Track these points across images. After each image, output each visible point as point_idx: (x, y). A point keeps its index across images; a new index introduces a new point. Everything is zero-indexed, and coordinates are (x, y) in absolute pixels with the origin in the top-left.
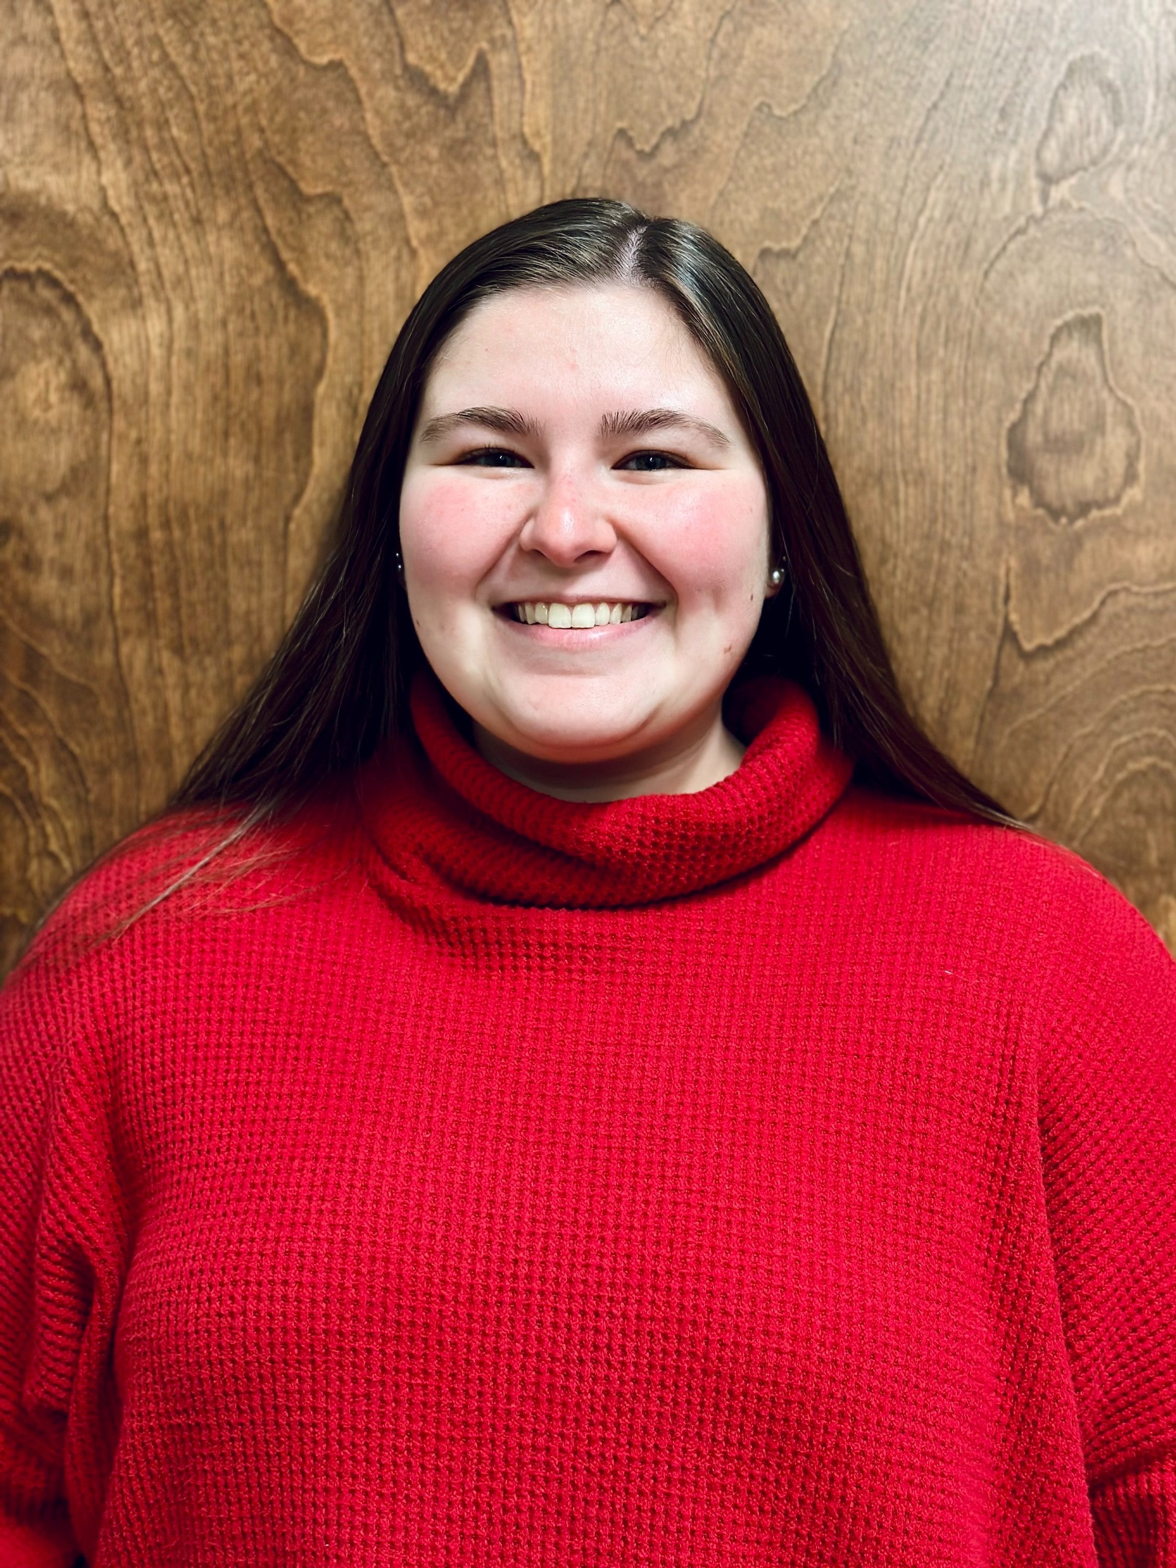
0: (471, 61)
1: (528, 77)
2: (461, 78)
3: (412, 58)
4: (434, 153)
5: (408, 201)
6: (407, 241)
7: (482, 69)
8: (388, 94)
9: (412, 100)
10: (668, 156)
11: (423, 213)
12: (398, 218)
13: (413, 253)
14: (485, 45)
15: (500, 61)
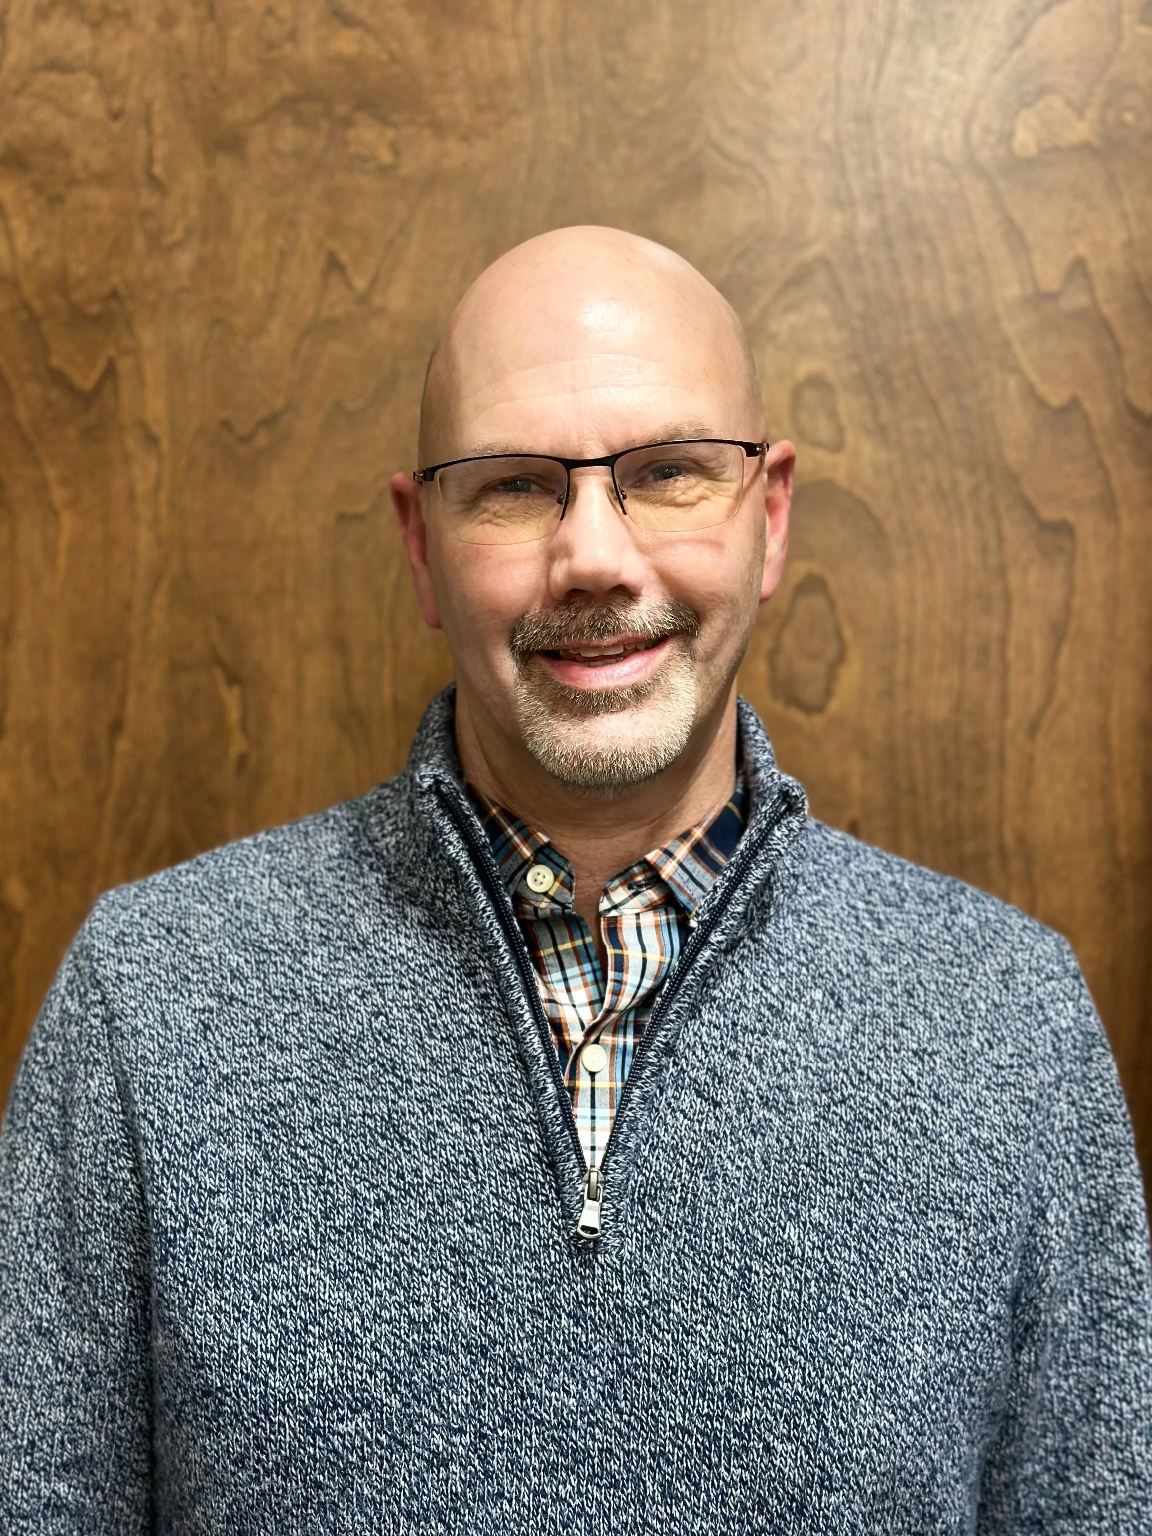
0: (101, 365)
1: (150, 378)
2: (95, 375)
3: (56, 361)
4: (72, 433)
5: (52, 473)
6: (50, 505)
7: (111, 371)
8: (34, 389)
9: (55, 394)
10: (263, 439)
11: (64, 482)
12: (43, 486)
13: (56, 514)
14: (111, 351)
15: (125, 365)
